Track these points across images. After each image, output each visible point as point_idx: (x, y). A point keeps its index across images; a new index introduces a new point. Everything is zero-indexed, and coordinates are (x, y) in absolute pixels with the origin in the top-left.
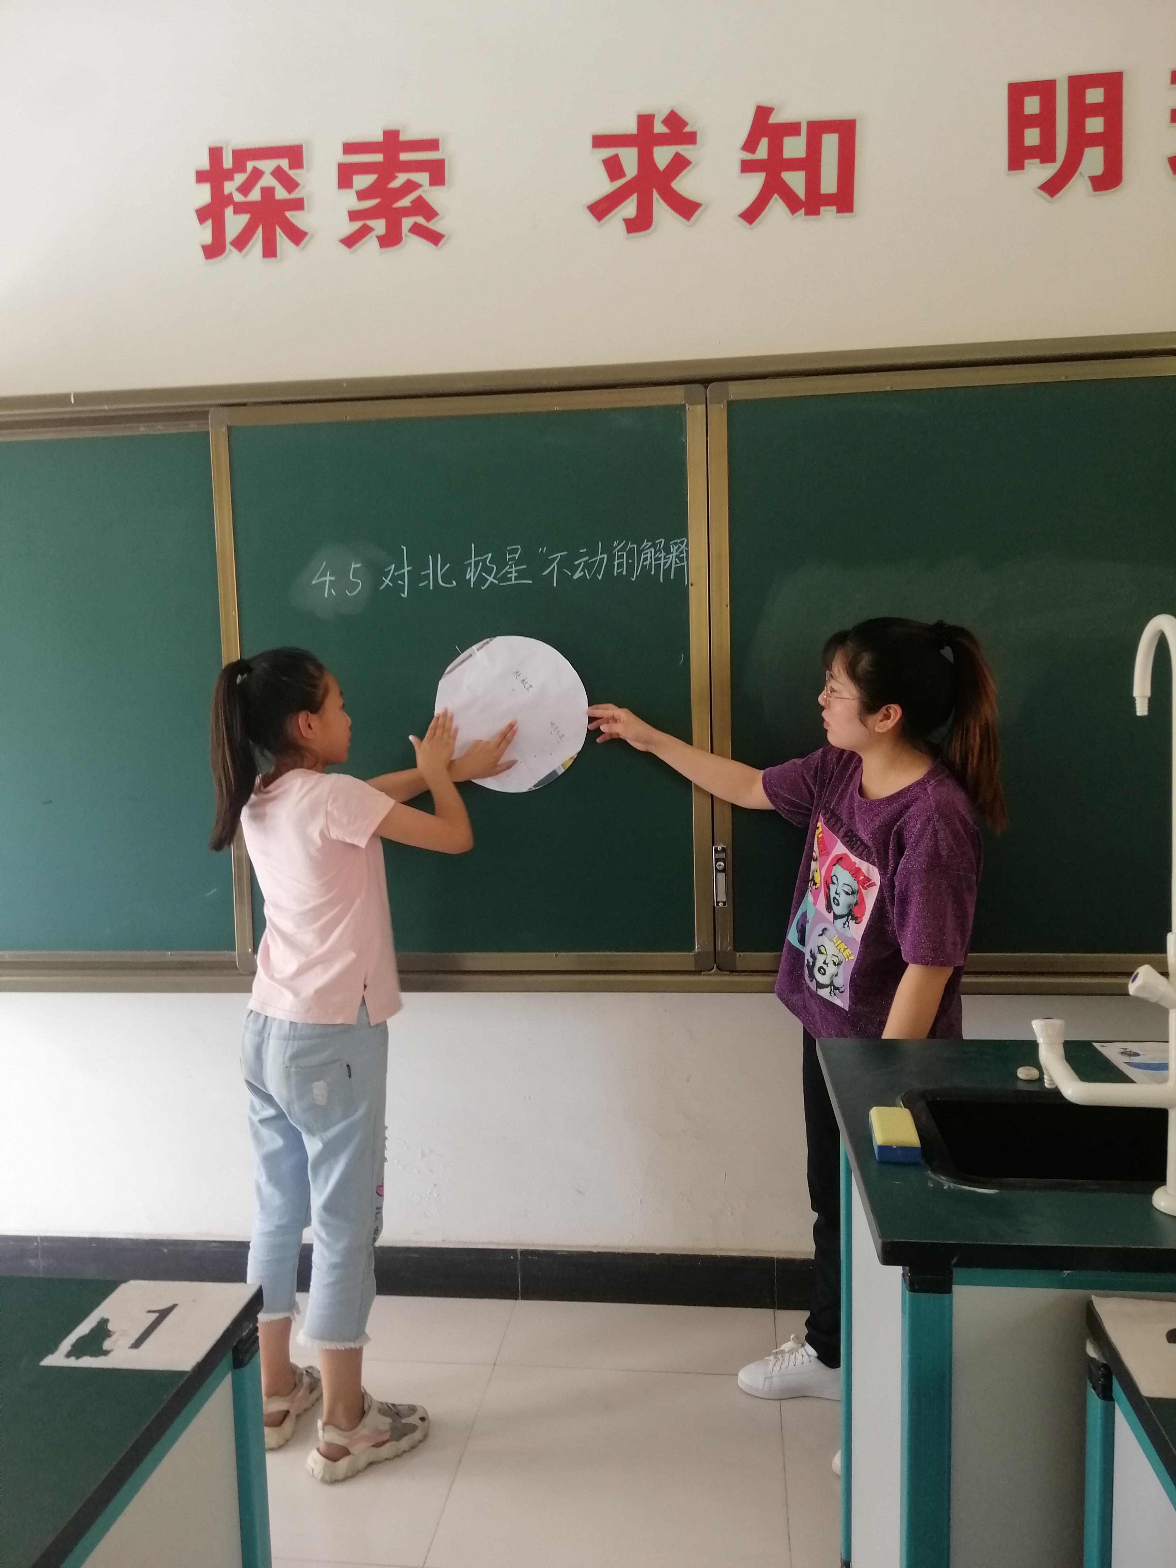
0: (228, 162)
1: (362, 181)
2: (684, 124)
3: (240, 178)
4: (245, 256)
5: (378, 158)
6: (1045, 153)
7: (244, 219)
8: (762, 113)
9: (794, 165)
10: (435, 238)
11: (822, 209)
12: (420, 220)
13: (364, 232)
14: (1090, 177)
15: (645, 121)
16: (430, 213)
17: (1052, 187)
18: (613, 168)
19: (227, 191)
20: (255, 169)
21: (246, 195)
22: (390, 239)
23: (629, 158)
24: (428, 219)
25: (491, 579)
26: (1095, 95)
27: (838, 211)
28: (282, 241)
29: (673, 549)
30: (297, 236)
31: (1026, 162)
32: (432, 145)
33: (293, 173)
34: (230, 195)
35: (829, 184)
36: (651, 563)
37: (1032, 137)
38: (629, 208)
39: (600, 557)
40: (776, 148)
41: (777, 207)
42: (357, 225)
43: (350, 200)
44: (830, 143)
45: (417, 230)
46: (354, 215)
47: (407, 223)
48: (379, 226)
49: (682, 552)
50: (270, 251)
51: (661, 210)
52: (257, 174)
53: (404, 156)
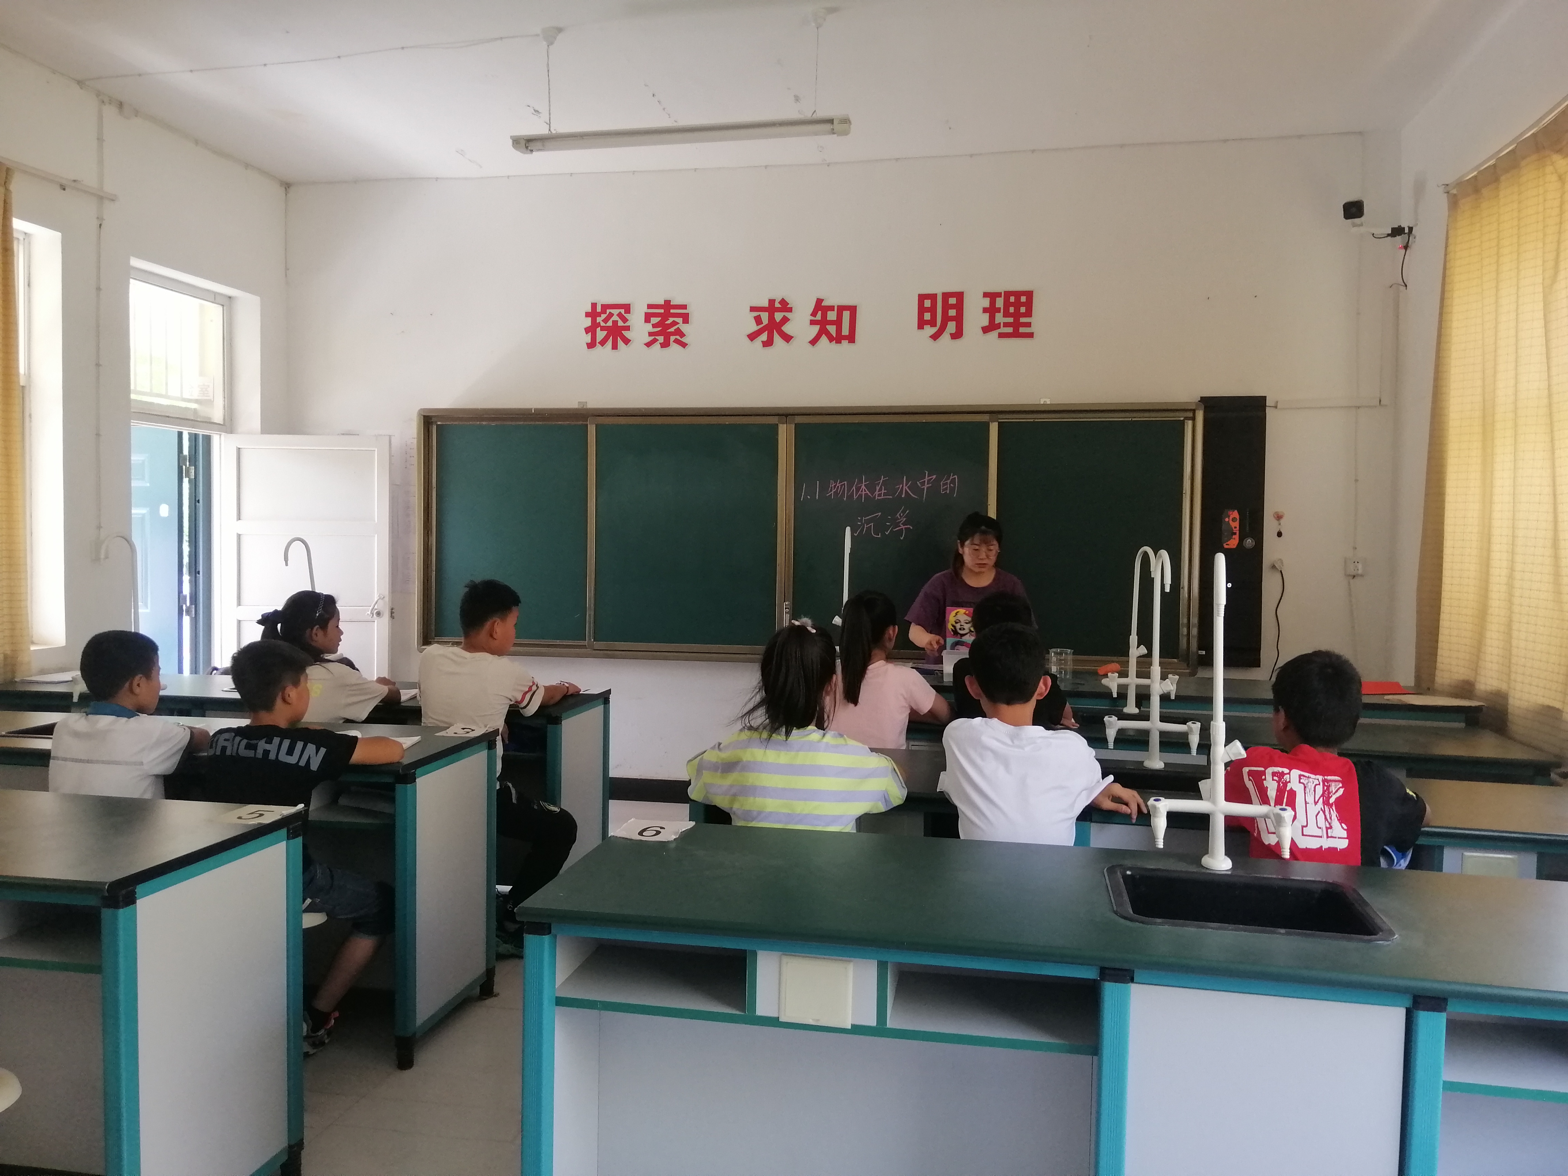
0: (599, 309)
1: (655, 320)
2: (788, 304)
3: (604, 316)
4: (604, 348)
5: (662, 311)
6: (932, 323)
7: (605, 333)
8: (819, 301)
9: (832, 323)
10: (684, 345)
11: (842, 341)
12: (678, 337)
13: (654, 341)
14: (950, 334)
15: (772, 302)
16: (682, 335)
17: (935, 337)
18: (758, 320)
19: (597, 322)
20: (610, 312)
21: (606, 324)
22: (666, 345)
23: (765, 316)
24: (681, 338)
26: (952, 301)
27: (849, 342)
28: (620, 343)
30: (627, 341)
31: (925, 326)
32: (684, 307)
33: (626, 315)
34: (599, 323)
35: (845, 331)
37: (927, 316)
38: (764, 337)
40: (824, 316)
41: (824, 339)
42: (652, 338)
43: (649, 327)
44: (846, 315)
45: (676, 341)
46: (650, 334)
47: (672, 338)
48: (661, 339)
50: (615, 347)
51: (777, 337)
52: (611, 315)
53: (672, 311)
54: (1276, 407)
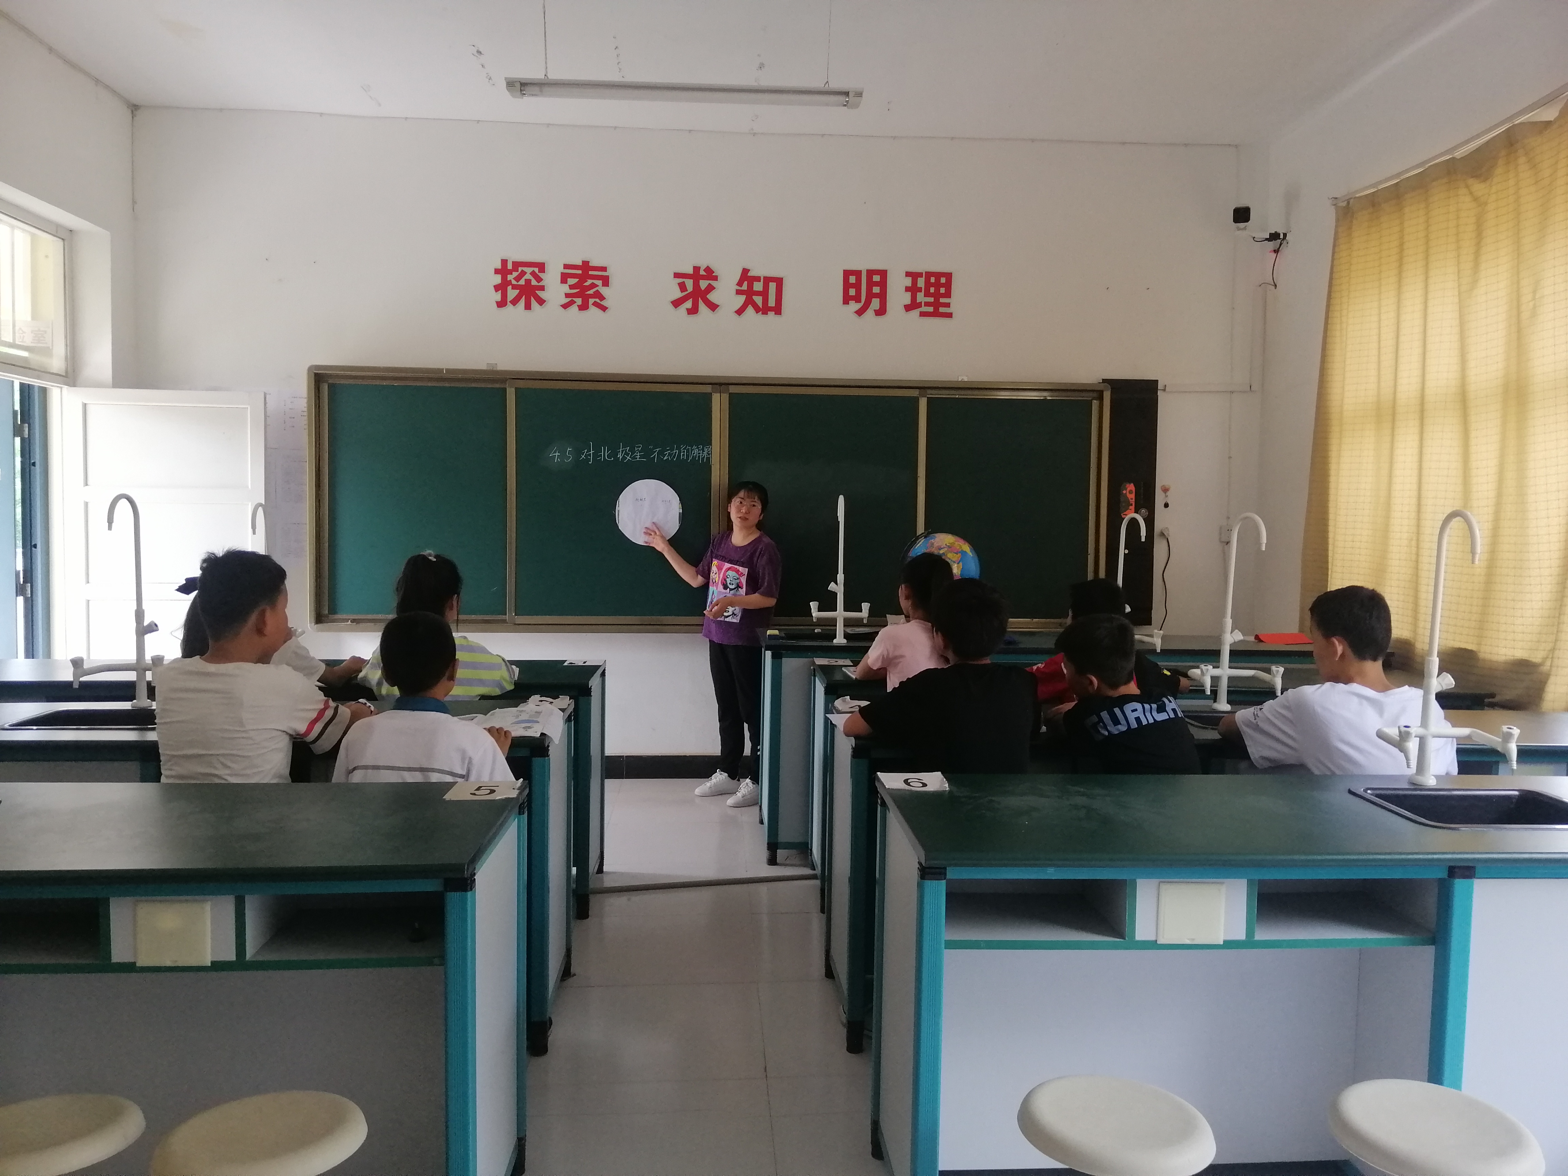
0: (510, 267)
1: (572, 281)
2: (713, 272)
3: (515, 274)
4: (516, 308)
5: (580, 272)
6: (857, 299)
7: (517, 292)
8: (745, 271)
9: (758, 293)
10: (604, 309)
11: (769, 312)
12: (597, 300)
13: (572, 303)
14: (874, 310)
15: (696, 269)
16: (602, 298)
17: (860, 312)
18: (682, 287)
19: (508, 279)
20: (522, 271)
21: (518, 282)
22: (584, 307)
23: (689, 284)
24: (601, 300)
25: (628, 458)
26: (876, 278)
27: (775, 314)
28: (534, 303)
29: (706, 450)
30: (541, 302)
31: (850, 301)
32: (604, 269)
33: (540, 275)
34: (511, 281)
35: (772, 303)
36: (696, 455)
37: (852, 292)
38: (689, 304)
39: (675, 451)
40: (750, 286)
41: (750, 310)
42: (569, 300)
43: (566, 288)
44: (772, 286)
45: (595, 304)
46: (567, 295)
47: (591, 301)
48: (579, 301)
49: (709, 451)
50: (528, 307)
51: (702, 306)
52: (523, 273)
53: (590, 273)
54: (1164, 390)
